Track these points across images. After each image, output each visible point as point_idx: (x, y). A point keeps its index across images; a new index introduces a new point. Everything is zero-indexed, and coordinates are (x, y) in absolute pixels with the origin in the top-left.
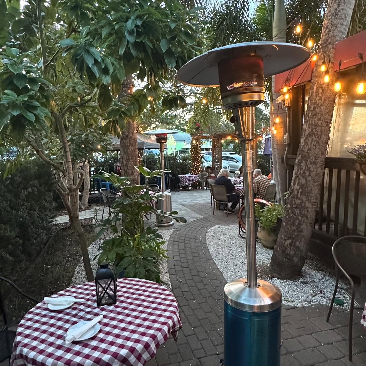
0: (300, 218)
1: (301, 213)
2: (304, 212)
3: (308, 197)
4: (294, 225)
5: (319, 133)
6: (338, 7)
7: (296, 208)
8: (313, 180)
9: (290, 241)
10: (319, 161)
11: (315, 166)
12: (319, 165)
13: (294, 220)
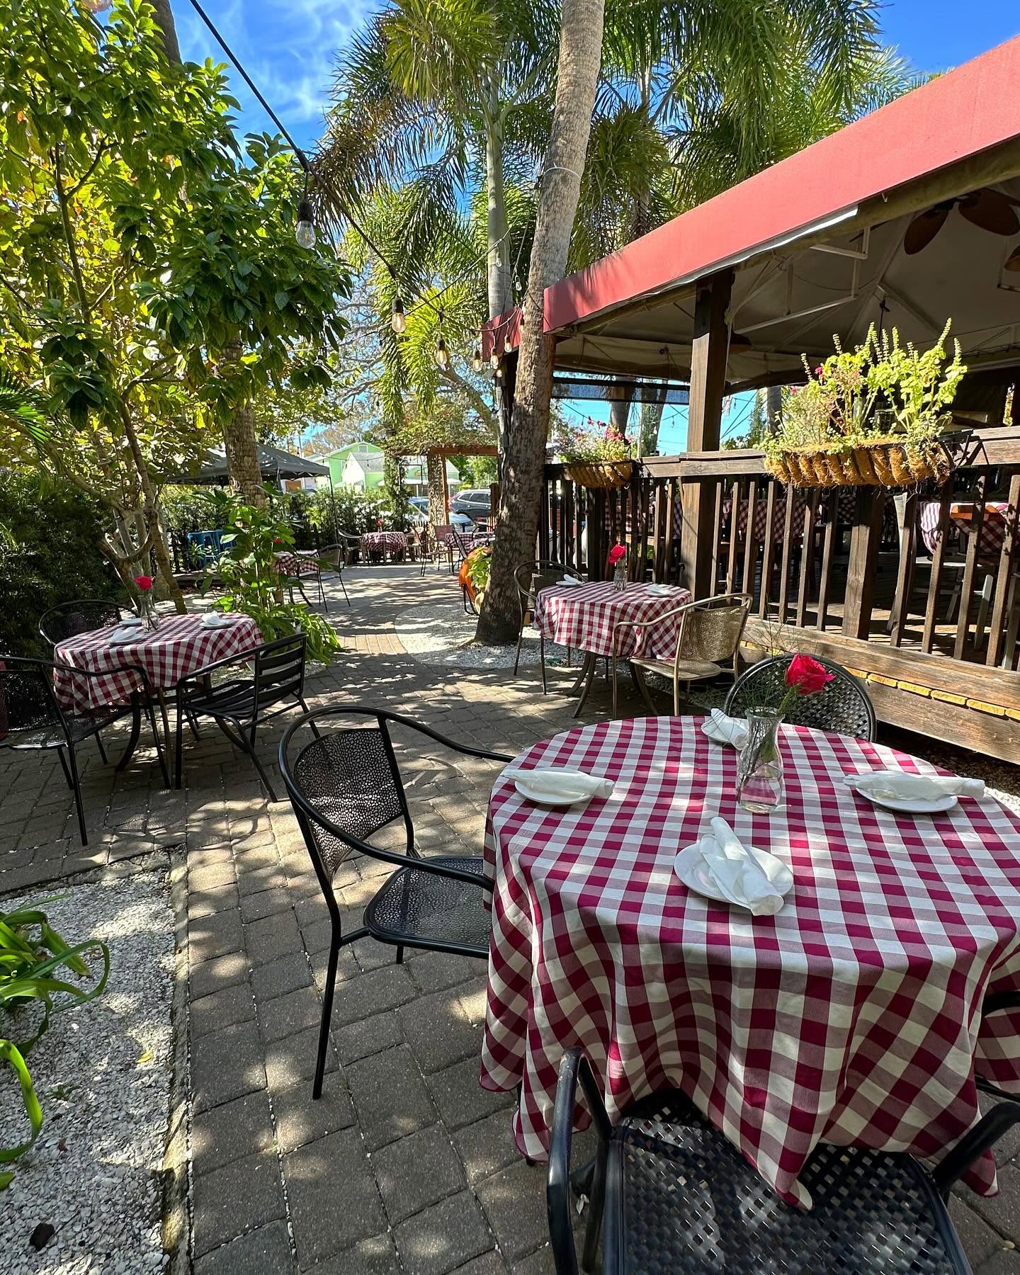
0: (510, 554)
1: (511, 547)
2: (516, 545)
3: (519, 522)
4: (503, 567)
5: (531, 428)
6: (547, 234)
7: (505, 540)
8: (526, 497)
9: (499, 590)
10: (533, 468)
11: (526, 476)
12: (533, 474)
13: (502, 559)
